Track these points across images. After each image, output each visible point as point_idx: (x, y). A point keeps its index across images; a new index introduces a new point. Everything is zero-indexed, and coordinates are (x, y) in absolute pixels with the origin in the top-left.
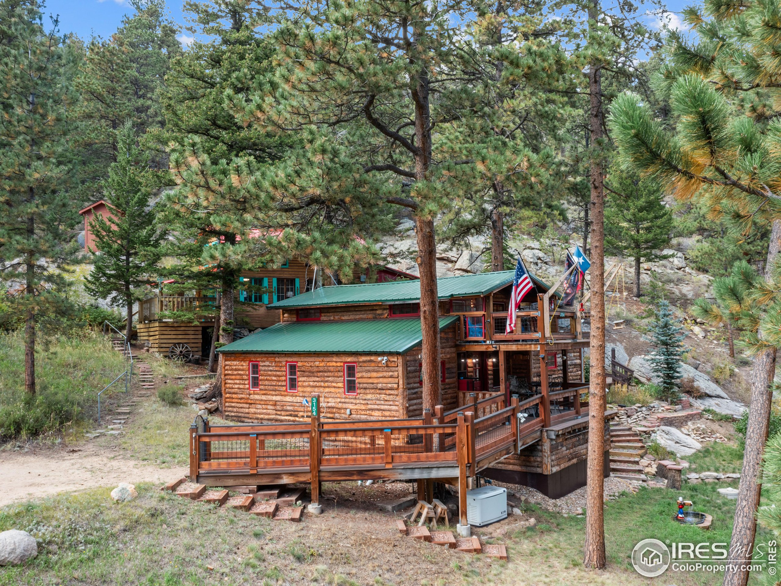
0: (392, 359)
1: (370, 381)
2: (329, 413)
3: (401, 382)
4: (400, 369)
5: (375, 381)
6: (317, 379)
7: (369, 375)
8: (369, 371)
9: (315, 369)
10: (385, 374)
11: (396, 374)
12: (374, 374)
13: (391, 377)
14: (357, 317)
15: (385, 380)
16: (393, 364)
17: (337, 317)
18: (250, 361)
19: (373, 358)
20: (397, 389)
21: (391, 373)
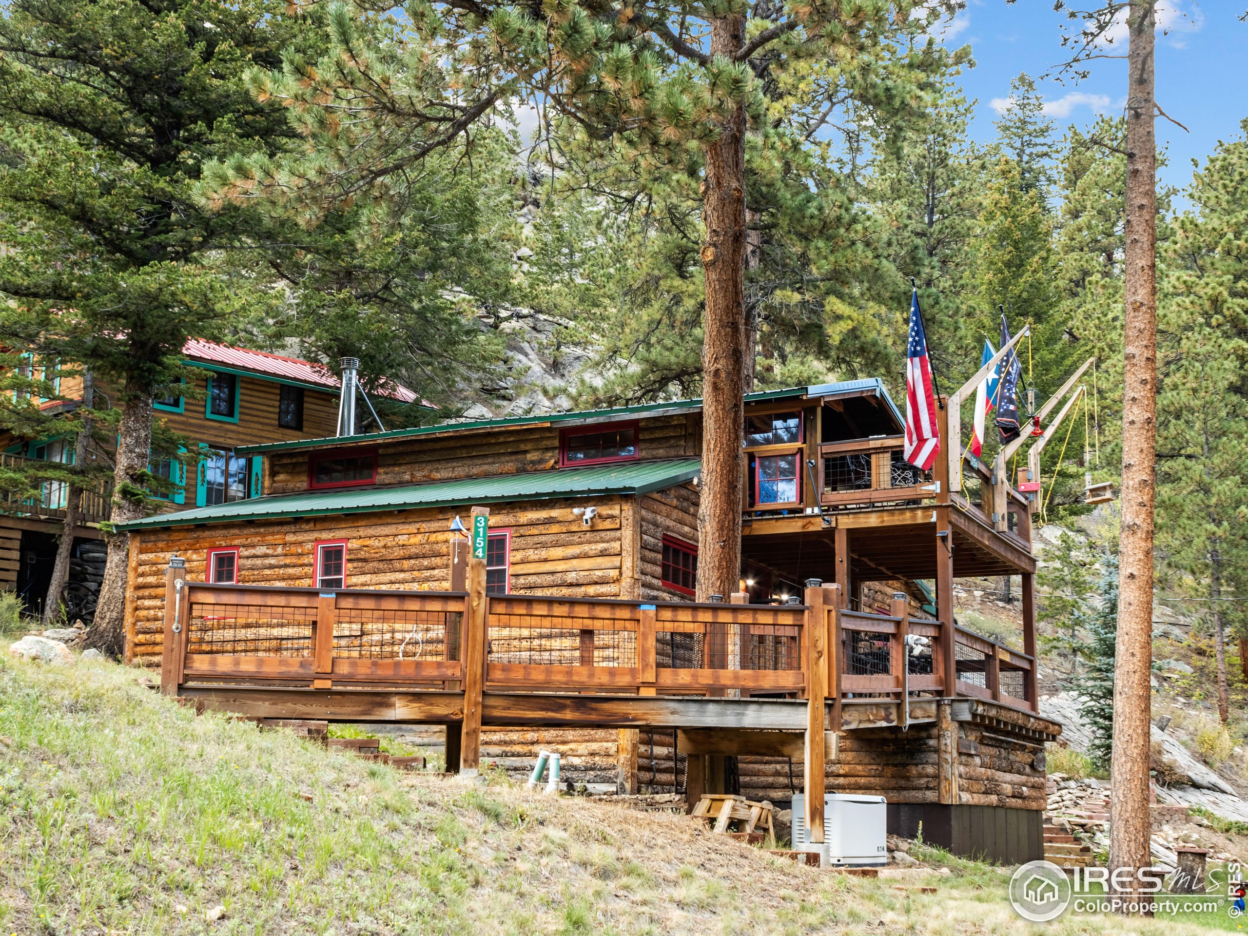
0: (605, 510)
1: (547, 567)
2: (431, 654)
3: (628, 563)
4: (627, 533)
5: (561, 566)
6: (401, 576)
7: (544, 553)
8: (544, 546)
9: (398, 553)
10: (586, 548)
11: (616, 545)
12: (558, 552)
13: (603, 554)
14: (475, 471)
15: (587, 563)
16: (608, 524)
17: (419, 475)
18: (212, 548)
19: (555, 513)
20: (617, 581)
21: (601, 546)
